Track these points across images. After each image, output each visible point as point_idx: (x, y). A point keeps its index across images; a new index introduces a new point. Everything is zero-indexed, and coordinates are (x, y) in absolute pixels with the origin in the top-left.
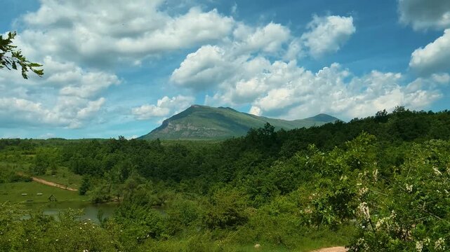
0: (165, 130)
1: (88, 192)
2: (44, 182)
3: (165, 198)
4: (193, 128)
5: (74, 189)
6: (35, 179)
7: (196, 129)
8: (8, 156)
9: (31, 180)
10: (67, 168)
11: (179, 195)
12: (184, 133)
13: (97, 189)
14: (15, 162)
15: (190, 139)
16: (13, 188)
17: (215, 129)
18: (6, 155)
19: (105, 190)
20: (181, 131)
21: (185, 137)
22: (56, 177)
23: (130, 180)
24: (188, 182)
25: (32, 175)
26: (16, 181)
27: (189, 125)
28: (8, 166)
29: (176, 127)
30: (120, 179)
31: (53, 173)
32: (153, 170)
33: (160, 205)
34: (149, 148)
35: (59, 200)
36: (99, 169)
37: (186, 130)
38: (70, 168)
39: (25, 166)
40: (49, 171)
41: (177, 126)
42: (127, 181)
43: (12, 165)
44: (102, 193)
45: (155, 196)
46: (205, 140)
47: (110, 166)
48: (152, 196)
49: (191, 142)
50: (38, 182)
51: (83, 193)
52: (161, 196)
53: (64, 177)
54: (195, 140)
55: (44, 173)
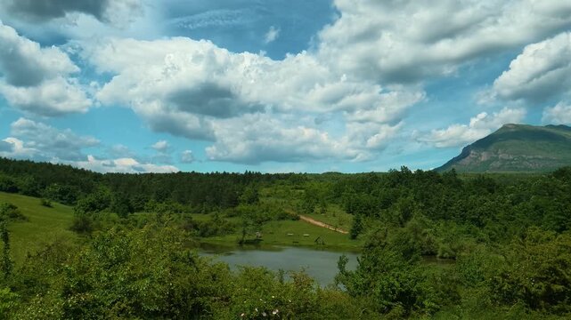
0: (466, 161)
1: (360, 236)
2: (312, 221)
3: (461, 248)
4: (506, 157)
5: (345, 231)
6: (302, 217)
7: (511, 157)
8: (278, 192)
9: (298, 219)
10: (338, 206)
11: (483, 247)
12: (494, 164)
13: (370, 232)
14: (284, 197)
15: (503, 172)
16: (280, 226)
17: (540, 157)
18: (276, 189)
19: (380, 234)
20: (489, 162)
21: (494, 169)
22: (326, 216)
23: (413, 222)
24: (497, 228)
25: (299, 213)
26: (283, 219)
27: (500, 151)
28: (277, 202)
29: (481, 156)
30: (399, 220)
31: (323, 212)
32: (446, 210)
33: (454, 258)
34: (441, 181)
35: (327, 244)
36: (374, 207)
37: (497, 159)
38: (341, 206)
39: (294, 202)
40: (317, 209)
41: (483, 154)
42: (409, 224)
43: (280, 200)
44: (376, 237)
45: (446, 246)
46: (527, 172)
47: (387, 204)
48: (441, 246)
49: (503, 176)
50: (306, 221)
51: (354, 237)
52: (455, 246)
53: (334, 216)
54: (509, 172)
55: (312, 211)
